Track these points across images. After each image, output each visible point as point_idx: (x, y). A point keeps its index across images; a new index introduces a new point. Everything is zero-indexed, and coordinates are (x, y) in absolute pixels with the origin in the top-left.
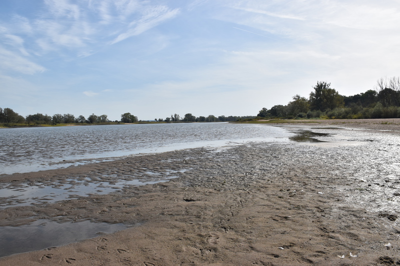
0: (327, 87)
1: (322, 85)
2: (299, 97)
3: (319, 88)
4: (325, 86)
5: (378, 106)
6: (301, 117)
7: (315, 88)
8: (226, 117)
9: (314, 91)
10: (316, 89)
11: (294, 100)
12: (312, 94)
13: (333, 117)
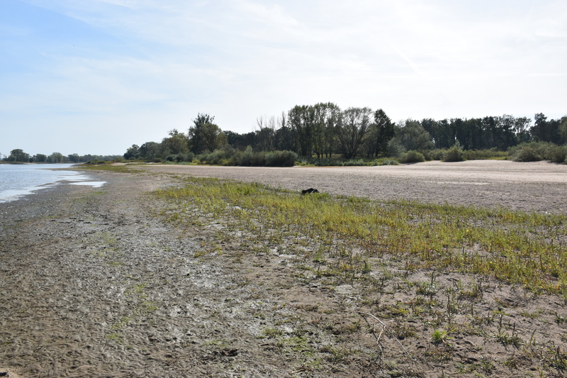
0: (209, 121)
1: (203, 118)
2: (176, 132)
3: (200, 121)
4: (208, 119)
5: (249, 151)
6: (170, 160)
7: (195, 122)
8: (80, 156)
9: (194, 125)
10: (197, 124)
11: (171, 136)
12: (191, 130)
13: (205, 162)
